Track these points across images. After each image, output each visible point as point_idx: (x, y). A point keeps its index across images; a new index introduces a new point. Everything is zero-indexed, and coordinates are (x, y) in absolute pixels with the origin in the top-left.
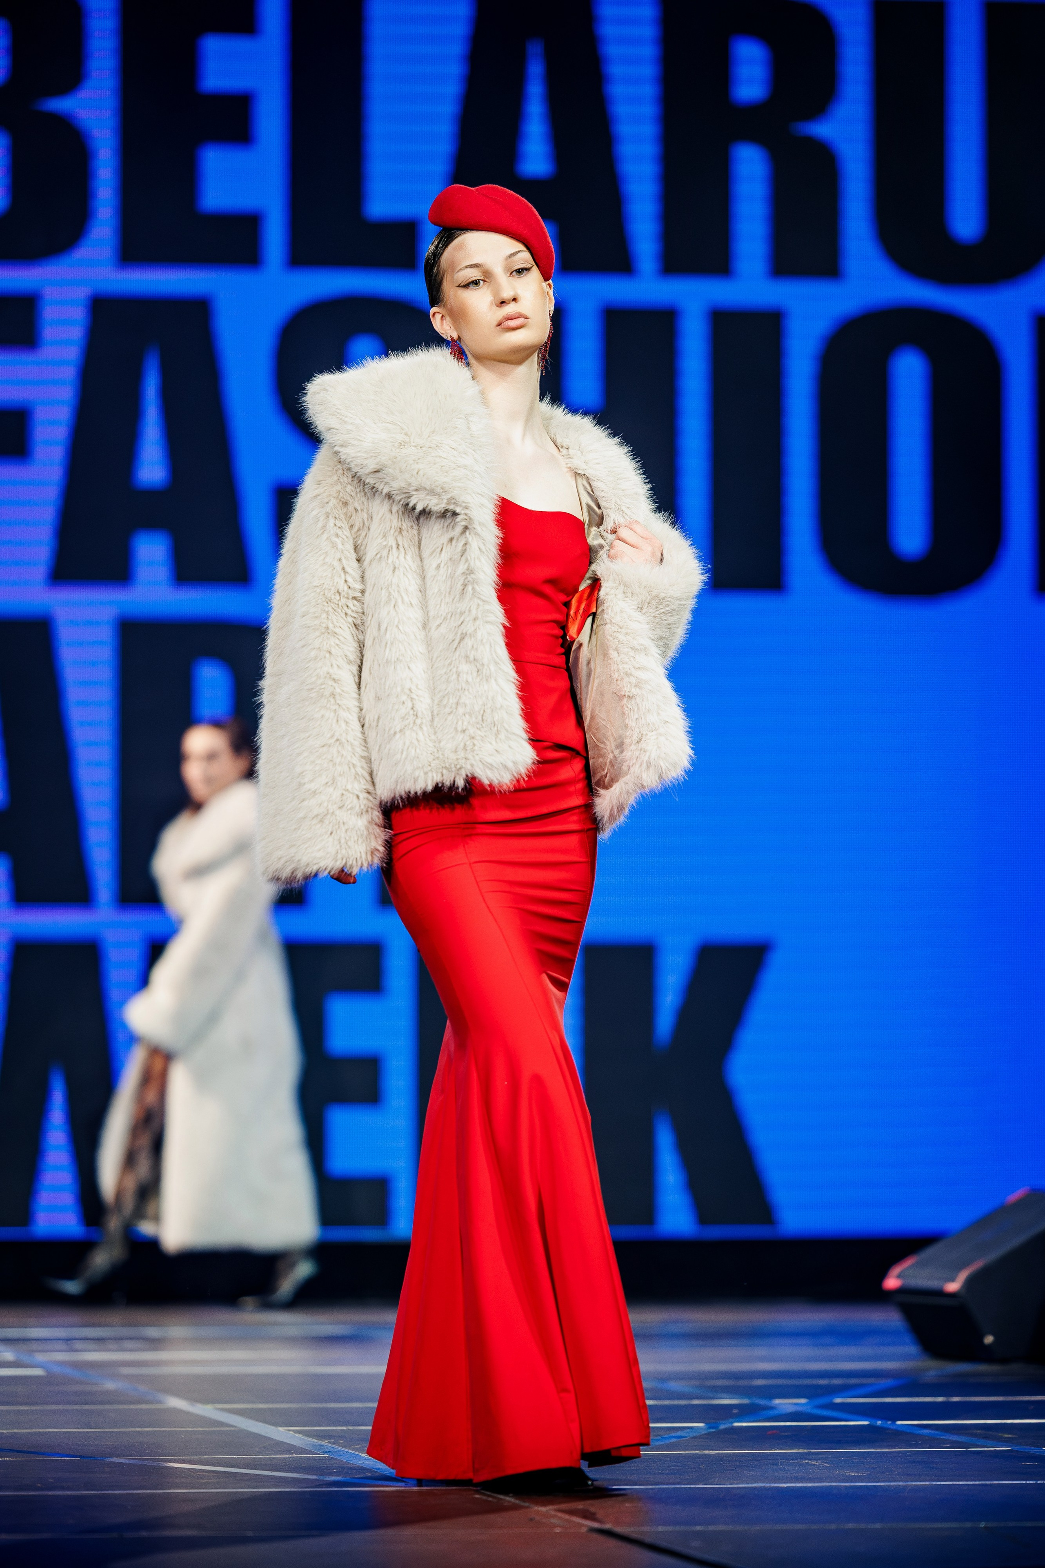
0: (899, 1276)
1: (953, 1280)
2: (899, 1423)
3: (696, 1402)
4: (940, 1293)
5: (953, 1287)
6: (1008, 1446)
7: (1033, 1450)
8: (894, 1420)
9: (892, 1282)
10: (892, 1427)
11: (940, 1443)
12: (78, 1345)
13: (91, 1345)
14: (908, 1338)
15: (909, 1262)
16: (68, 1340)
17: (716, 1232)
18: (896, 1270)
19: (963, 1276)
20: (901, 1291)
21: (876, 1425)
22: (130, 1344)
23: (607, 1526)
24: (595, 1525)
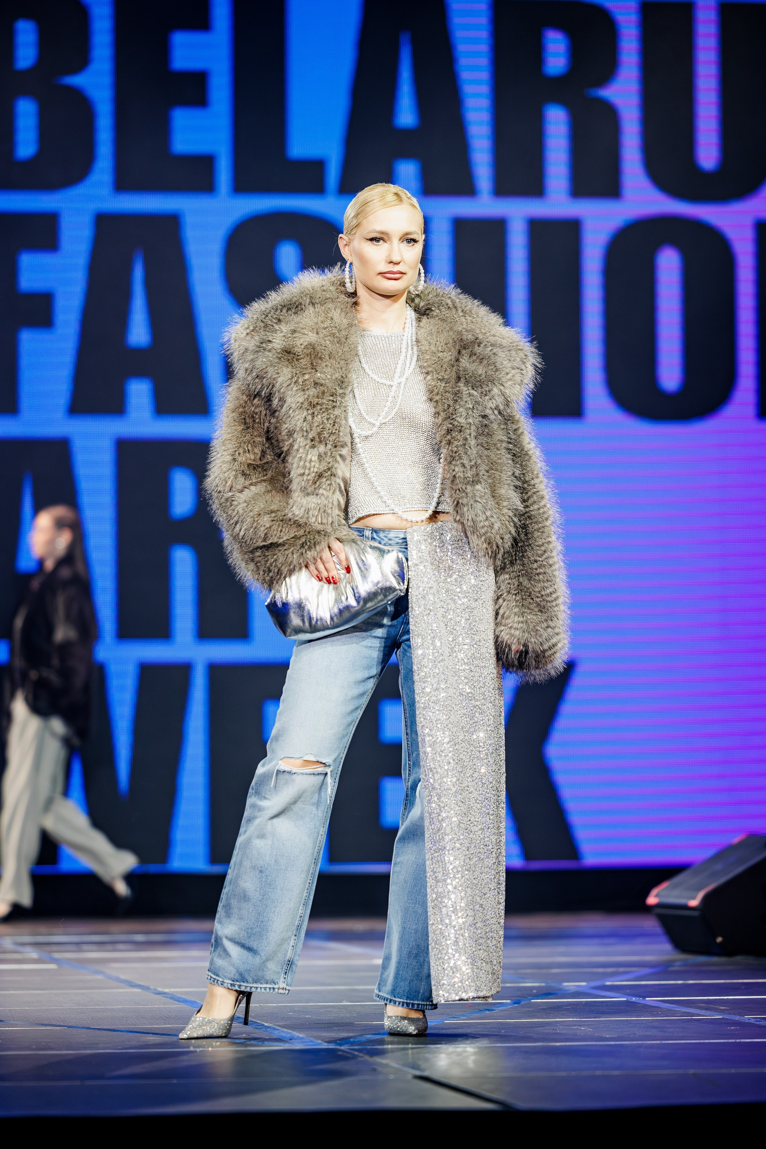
0: (657, 896)
1: (694, 898)
2: (647, 999)
3: (508, 985)
4: (686, 907)
5: (694, 903)
6: (721, 1015)
7: (737, 1018)
8: (644, 997)
9: (652, 900)
10: (643, 1002)
11: (673, 1013)
12: (85, 947)
13: (94, 947)
14: (664, 938)
15: (665, 885)
16: (78, 944)
17: (536, 865)
18: (655, 892)
19: (701, 895)
20: (659, 906)
21: (631, 1000)
22: (121, 946)
23: (426, 1074)
24: (418, 1073)
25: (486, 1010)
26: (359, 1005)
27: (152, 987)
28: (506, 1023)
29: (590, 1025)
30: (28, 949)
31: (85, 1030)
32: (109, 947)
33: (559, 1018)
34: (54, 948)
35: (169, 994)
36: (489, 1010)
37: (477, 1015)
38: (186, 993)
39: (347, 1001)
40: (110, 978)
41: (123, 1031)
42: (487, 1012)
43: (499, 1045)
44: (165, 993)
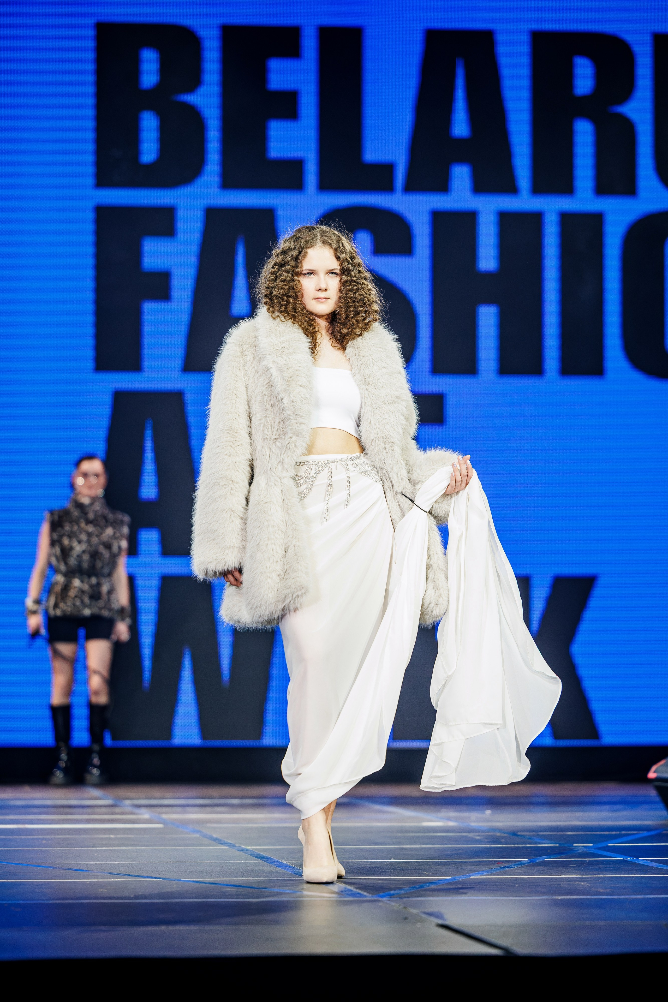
0: (655, 772)
2: (640, 859)
8: (637, 857)
9: (652, 775)
10: (636, 861)
11: (660, 871)
14: (661, 806)
15: (663, 762)
17: (563, 743)
18: (654, 768)
20: (657, 779)
21: (626, 860)
22: (218, 809)
23: (447, 923)
24: (440, 922)
25: (506, 867)
26: (403, 862)
27: (237, 845)
28: (521, 879)
29: (589, 881)
30: (143, 810)
31: (177, 882)
32: (208, 809)
33: (565, 875)
34: (164, 809)
35: (250, 851)
36: (508, 867)
37: (498, 871)
38: (264, 850)
39: (395, 858)
40: (204, 836)
41: (207, 883)
42: (507, 869)
43: (511, 898)
44: (247, 850)
